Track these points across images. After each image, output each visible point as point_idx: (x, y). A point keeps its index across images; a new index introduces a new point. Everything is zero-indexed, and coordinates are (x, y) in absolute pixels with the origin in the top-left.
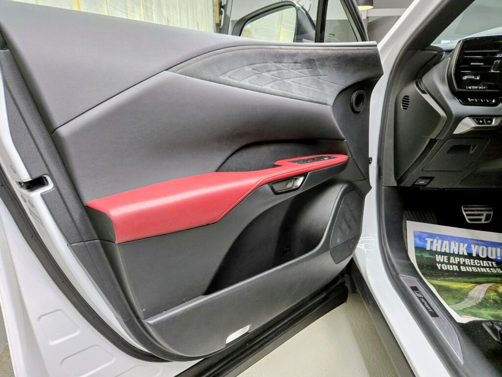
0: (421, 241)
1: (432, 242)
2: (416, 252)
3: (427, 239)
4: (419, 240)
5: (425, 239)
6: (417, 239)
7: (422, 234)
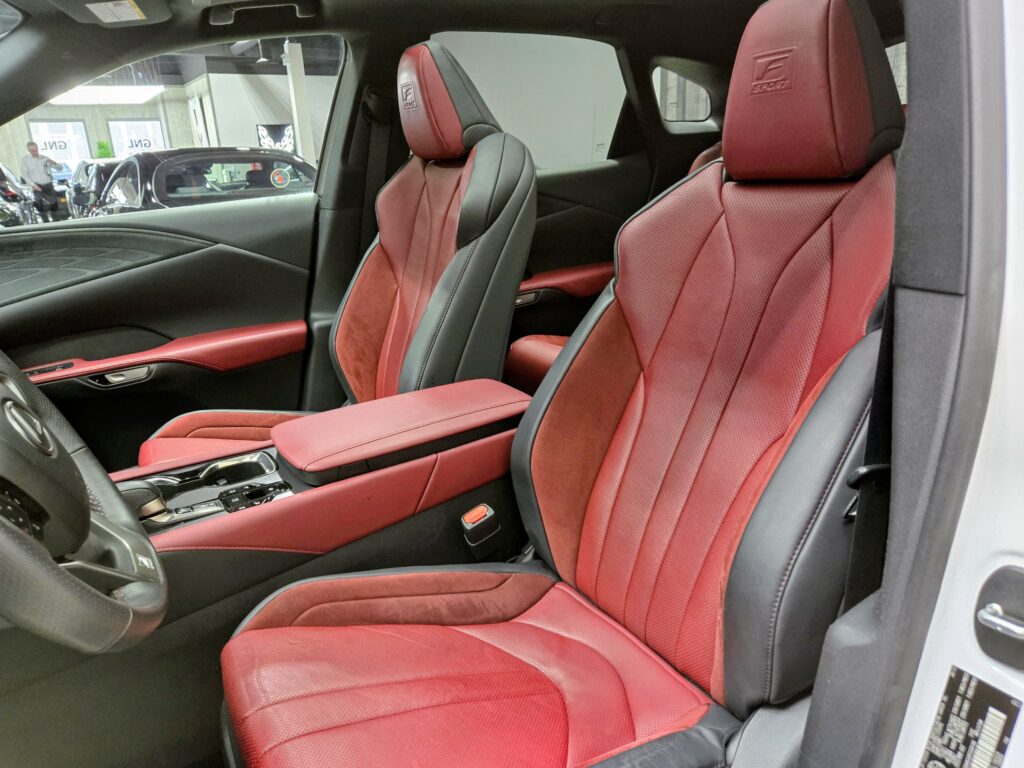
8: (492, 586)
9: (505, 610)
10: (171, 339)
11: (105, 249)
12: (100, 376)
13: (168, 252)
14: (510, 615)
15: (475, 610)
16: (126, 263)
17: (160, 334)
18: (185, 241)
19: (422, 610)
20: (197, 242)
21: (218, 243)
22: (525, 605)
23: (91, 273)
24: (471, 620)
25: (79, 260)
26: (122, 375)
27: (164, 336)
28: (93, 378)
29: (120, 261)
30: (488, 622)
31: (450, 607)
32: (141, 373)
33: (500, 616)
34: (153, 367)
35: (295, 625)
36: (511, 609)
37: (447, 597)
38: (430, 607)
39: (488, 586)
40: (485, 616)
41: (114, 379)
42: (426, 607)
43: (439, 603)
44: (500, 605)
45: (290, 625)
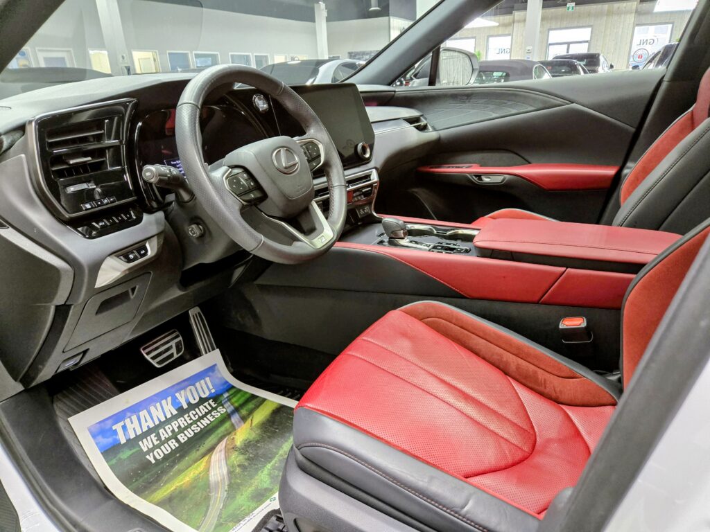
0: (108, 438)
1: (124, 427)
2: (107, 462)
3: (114, 428)
4: (104, 437)
5: (111, 428)
6: (100, 438)
7: (102, 424)
8: (559, 374)
9: (558, 394)
10: (530, 163)
11: (505, 102)
12: (479, 176)
13: (541, 106)
14: (562, 400)
15: (536, 381)
16: (514, 111)
17: (523, 158)
18: (553, 100)
19: (499, 358)
20: (560, 101)
21: (573, 103)
22: (578, 402)
23: (494, 115)
24: (530, 385)
25: (492, 107)
26: (489, 178)
27: (525, 159)
28: (476, 176)
29: (511, 109)
30: (541, 394)
31: (518, 367)
32: (498, 179)
33: (554, 395)
34: (507, 176)
35: (423, 322)
36: (563, 398)
37: (520, 361)
38: (505, 359)
39: (556, 373)
40: (541, 389)
41: (486, 180)
42: (502, 358)
43: (513, 361)
44: (558, 390)
45: (421, 320)
